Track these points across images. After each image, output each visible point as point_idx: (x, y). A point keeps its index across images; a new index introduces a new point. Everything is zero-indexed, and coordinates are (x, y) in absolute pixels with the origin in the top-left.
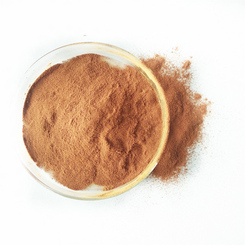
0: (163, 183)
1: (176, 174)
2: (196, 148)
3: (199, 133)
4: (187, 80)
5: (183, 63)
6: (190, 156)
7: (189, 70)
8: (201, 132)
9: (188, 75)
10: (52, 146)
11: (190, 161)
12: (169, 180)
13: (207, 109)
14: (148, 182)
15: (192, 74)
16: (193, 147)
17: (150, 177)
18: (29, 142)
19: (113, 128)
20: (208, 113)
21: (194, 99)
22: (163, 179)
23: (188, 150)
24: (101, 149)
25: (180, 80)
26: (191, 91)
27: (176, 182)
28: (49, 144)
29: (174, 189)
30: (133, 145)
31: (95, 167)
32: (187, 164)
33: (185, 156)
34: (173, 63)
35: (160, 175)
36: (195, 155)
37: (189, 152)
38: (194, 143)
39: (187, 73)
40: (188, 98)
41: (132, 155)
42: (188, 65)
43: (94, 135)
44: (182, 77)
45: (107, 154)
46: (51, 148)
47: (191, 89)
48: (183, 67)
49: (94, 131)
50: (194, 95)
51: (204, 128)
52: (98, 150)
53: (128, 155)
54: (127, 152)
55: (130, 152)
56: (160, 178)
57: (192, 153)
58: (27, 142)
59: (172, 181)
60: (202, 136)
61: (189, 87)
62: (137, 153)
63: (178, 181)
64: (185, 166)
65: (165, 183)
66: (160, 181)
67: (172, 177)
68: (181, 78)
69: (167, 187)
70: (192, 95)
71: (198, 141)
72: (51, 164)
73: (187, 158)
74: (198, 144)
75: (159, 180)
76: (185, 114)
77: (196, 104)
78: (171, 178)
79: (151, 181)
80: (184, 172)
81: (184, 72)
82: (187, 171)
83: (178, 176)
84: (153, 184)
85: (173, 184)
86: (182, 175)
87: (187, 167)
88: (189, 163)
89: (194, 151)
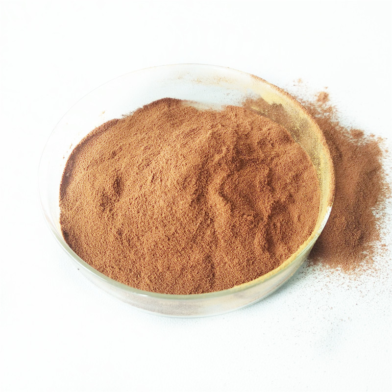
0: (349, 276)
1: (368, 257)
2: (387, 208)
3: (382, 184)
4: (331, 115)
5: (316, 95)
6: (381, 222)
7: (329, 104)
8: (384, 182)
9: (330, 109)
10: (120, 234)
11: (385, 231)
12: (359, 269)
13: (381, 148)
14: (317, 280)
15: (336, 107)
16: (381, 206)
17: (319, 269)
18: (74, 236)
19: (229, 176)
20: (384, 154)
21: (351, 137)
22: (346, 269)
23: (374, 213)
24: (215, 217)
25: (320, 116)
26: (342, 128)
27: (374, 270)
28: (114, 231)
29: (375, 284)
30: (273, 204)
31: (208, 257)
32: (381, 235)
33: (373, 223)
34: (300, 97)
35: (337, 263)
36: (389, 218)
37: (377, 216)
38: (379, 199)
39: (327, 107)
40: (342, 137)
41: (274, 225)
42: (325, 97)
43: (196, 190)
44: (321, 112)
45: (227, 223)
46: (119, 237)
47: (342, 126)
48: (319, 100)
49: (196, 183)
50: (350, 132)
51: (387, 175)
52: (209, 219)
53: (268, 224)
54: (265, 219)
55: (270, 217)
56: (339, 269)
57: (383, 217)
58: (70, 237)
59: (364, 270)
60: (389, 187)
61: (338, 123)
62: (283, 220)
63: (377, 268)
64: (378, 239)
65: (352, 276)
66: (341, 274)
67: (363, 264)
68: (319, 113)
69: (359, 283)
70: (348, 133)
71: (385, 196)
72: (120, 269)
73: (377, 226)
74: (387, 200)
75: (339, 272)
76: (345, 158)
77: (359, 144)
78: (361, 265)
79: (323, 275)
80: (382, 251)
81: (322, 106)
82: (386, 248)
83: (373, 259)
84: (330, 282)
85: (369, 275)
86: (379, 256)
87: (384, 240)
88: (384, 233)
89: (385, 212)
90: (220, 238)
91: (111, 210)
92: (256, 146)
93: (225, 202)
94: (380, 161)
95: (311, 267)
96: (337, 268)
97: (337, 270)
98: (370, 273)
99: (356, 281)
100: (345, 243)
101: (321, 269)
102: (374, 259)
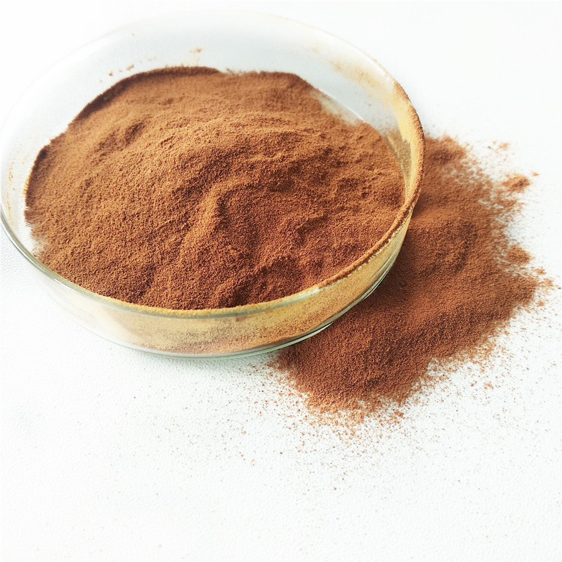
0: (307, 414)
1: (360, 411)
2: (458, 373)
3: (486, 339)
4: (504, 211)
5: (508, 176)
6: (428, 384)
7: (517, 195)
8: (491, 340)
9: (512, 203)
11: (422, 397)
12: (330, 416)
13: (536, 294)
14: (262, 388)
15: (523, 206)
16: (451, 365)
17: (279, 378)
20: (533, 305)
21: (504, 255)
22: (314, 402)
23: (431, 366)
25: (485, 203)
26: (504, 236)
27: (349, 432)
28: (87, 177)
29: (333, 449)
32: (410, 400)
33: (414, 377)
34: (482, 166)
35: (311, 388)
36: (447, 387)
37: (431, 373)
38: (458, 355)
39: (510, 198)
40: (490, 248)
43: (195, 179)
44: (492, 199)
45: (200, 242)
46: (85, 186)
47: (506, 233)
48: (505, 184)
49: (201, 170)
50: (509, 248)
51: (506, 333)
52: (185, 224)
53: (255, 278)
55: (264, 270)
56: (305, 396)
57: (438, 379)
58: (45, 161)
59: (337, 422)
60: (491, 349)
61: (503, 227)
62: (280, 286)
63: (358, 433)
64: (399, 401)
65: (313, 417)
66: (301, 406)
67: (343, 413)
68: (489, 200)
69: (313, 432)
70: (505, 247)
71: (472, 357)
72: (57, 221)
73: (417, 384)
74: (470, 364)
75: (300, 399)
76: (463, 275)
77: (507, 270)
78: (340, 414)
79: (276, 389)
80: (388, 418)
81: (503, 194)
82: (399, 419)
83: (365, 419)
84: (276, 402)
85: (337, 433)
86: (377, 421)
87: (406, 408)
88: (417, 400)
89: (449, 376)
90: (181, 255)
91: (104, 155)
92: (335, 182)
93: (217, 213)
94: (515, 309)
95: (271, 368)
96: (303, 394)
97: (301, 396)
98: (341, 433)
99: (311, 427)
100: (343, 373)
101: (281, 379)
102: (366, 419)
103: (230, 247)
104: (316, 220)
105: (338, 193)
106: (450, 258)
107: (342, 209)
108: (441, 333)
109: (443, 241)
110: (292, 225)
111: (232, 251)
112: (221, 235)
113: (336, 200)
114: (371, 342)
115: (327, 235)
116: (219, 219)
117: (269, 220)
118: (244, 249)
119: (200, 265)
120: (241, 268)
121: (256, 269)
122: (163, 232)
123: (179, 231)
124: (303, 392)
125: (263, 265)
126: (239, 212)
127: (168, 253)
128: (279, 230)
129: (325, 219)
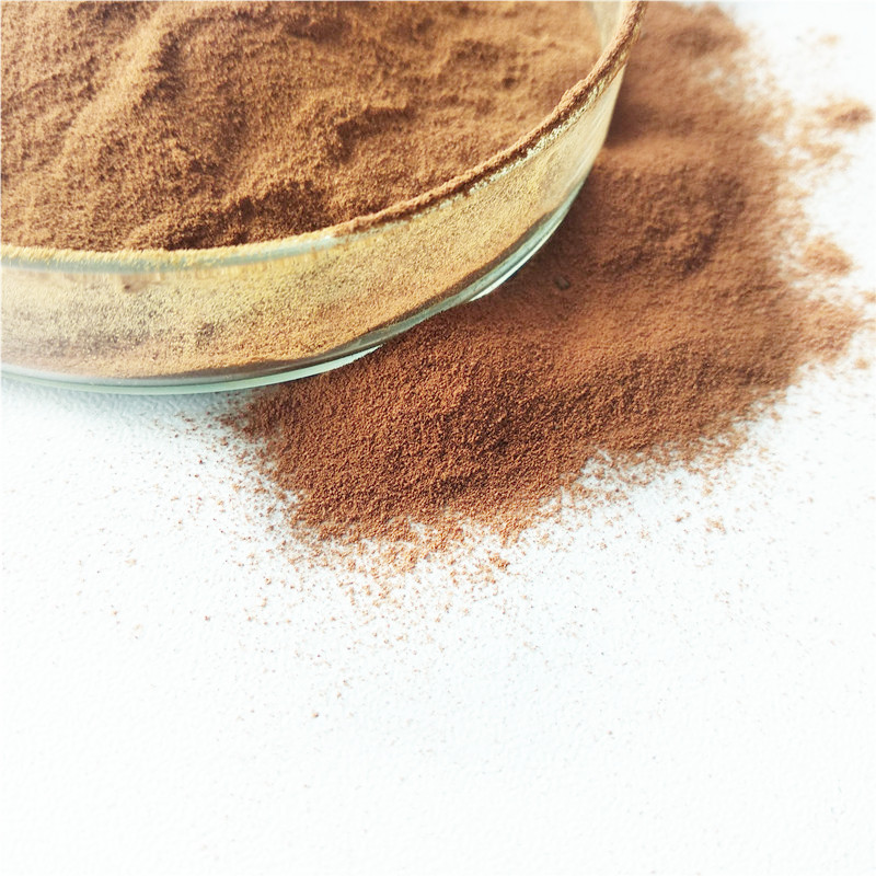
0: (289, 538)
1: (410, 546)
2: (651, 490)
3: (727, 425)
4: (809, 165)
5: (829, 97)
6: (579, 505)
7: (843, 139)
8: (738, 427)
9: (830, 152)
11: (560, 533)
12: (341, 549)
13: (854, 342)
14: (198, 469)
16: (639, 470)
17: (241, 451)
19: (244, 16)
20: (844, 363)
23: (592, 467)
24: (104, 89)
25: (773, 144)
27: (377, 589)
29: (329, 624)
30: (295, 184)
32: (530, 534)
33: (549, 485)
34: (776, 72)
36: (619, 518)
37: (590, 483)
38: (658, 450)
39: (827, 142)
40: (767, 234)
44: (789, 139)
47: (807, 210)
50: (811, 241)
51: (775, 416)
52: (86, 84)
56: (292, 498)
57: (602, 498)
59: (353, 566)
60: (734, 448)
61: (803, 196)
63: (396, 594)
64: (507, 534)
65: (300, 547)
66: (278, 518)
67: (372, 546)
68: (782, 139)
69: (294, 579)
70: (801, 237)
71: (688, 459)
73: (553, 502)
74: (682, 474)
75: (280, 504)
77: (798, 285)
78: (363, 547)
79: (229, 474)
80: (473, 570)
82: (497, 573)
83: (419, 566)
84: (222, 503)
85: (348, 589)
86: (446, 573)
87: (519, 552)
88: (546, 537)
89: (628, 493)
90: (65, 151)
92: (447, 43)
93: (157, 63)
94: (803, 369)
95: (229, 429)
96: (288, 493)
97: (283, 497)
98: (357, 589)
99: (291, 567)
100: (388, 457)
101: (246, 454)
102: (421, 564)
103: (172, 142)
104: (386, 115)
105: (450, 67)
106: (677, 242)
107: (453, 101)
108: (628, 397)
109: (668, 204)
110: (327, 115)
111: (175, 152)
112: (156, 112)
113: (442, 79)
114: (464, 397)
115: (407, 150)
116: (156, 77)
117: (275, 95)
118: (206, 152)
119: (102, 178)
120: (192, 193)
121: (226, 201)
122: (37, 97)
123: (69, 99)
124: (289, 488)
125: (245, 194)
126: (207, 69)
127: (38, 145)
128: (295, 122)
129: (408, 115)
